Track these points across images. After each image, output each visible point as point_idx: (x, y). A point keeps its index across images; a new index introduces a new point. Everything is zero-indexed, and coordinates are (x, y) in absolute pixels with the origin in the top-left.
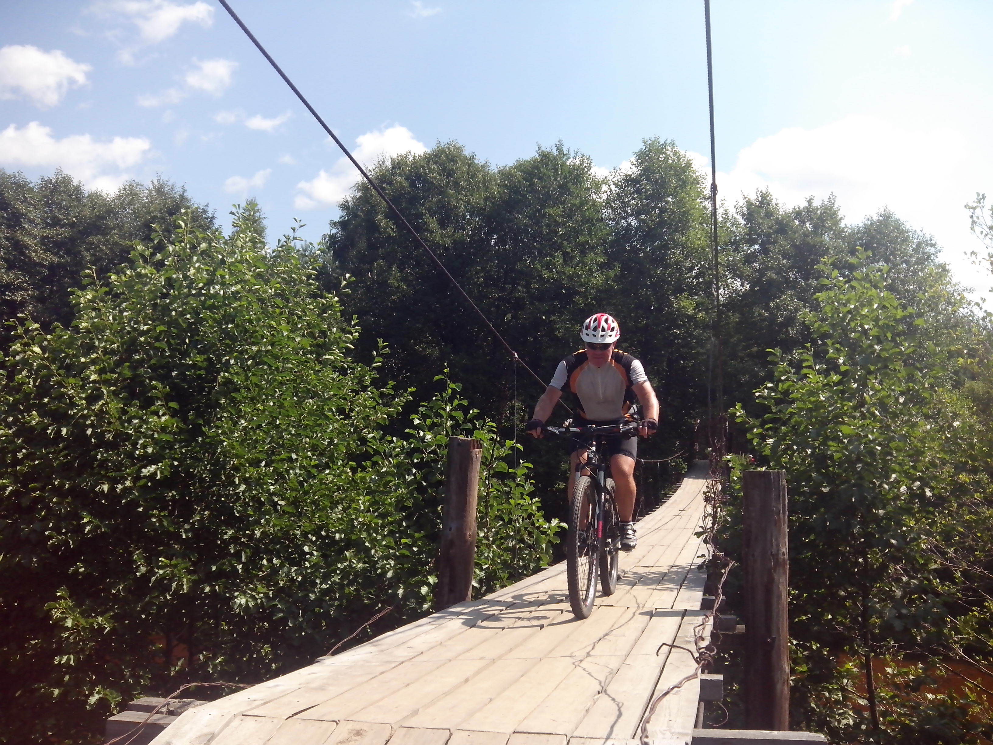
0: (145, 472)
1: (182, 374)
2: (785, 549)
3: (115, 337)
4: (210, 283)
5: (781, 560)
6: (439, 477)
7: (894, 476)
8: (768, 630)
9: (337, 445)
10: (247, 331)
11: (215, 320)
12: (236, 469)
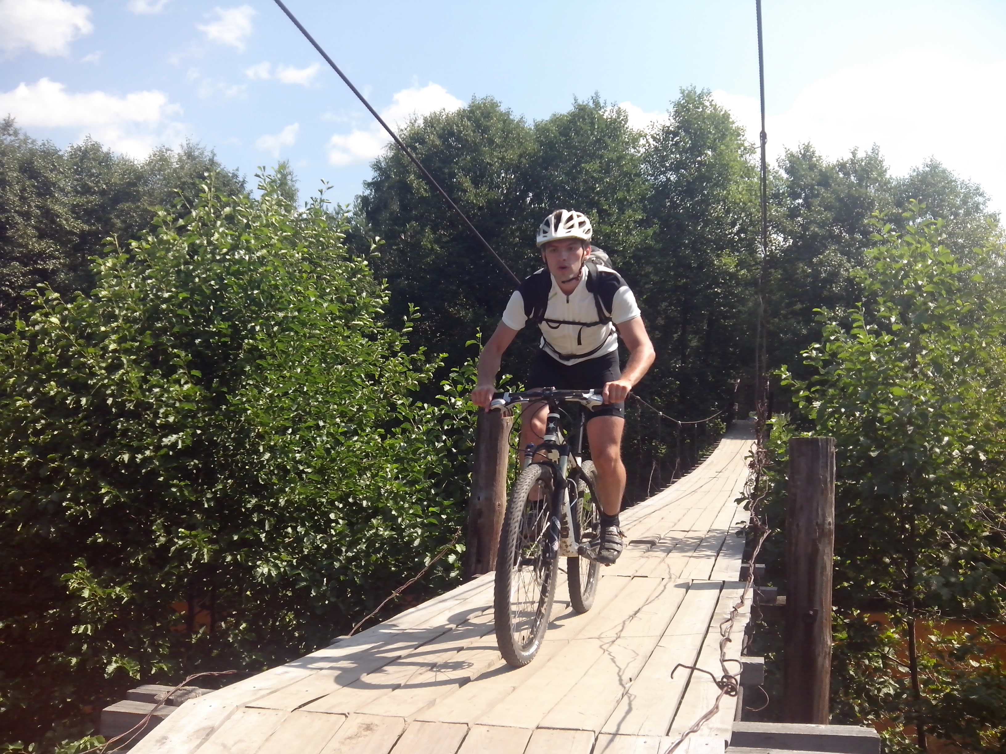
0: (166, 441)
1: (206, 342)
2: (831, 519)
3: (137, 305)
4: (234, 248)
5: (826, 531)
6: (469, 444)
7: (946, 439)
8: (811, 600)
9: (366, 411)
10: (273, 297)
11: (240, 286)
12: (260, 436)
